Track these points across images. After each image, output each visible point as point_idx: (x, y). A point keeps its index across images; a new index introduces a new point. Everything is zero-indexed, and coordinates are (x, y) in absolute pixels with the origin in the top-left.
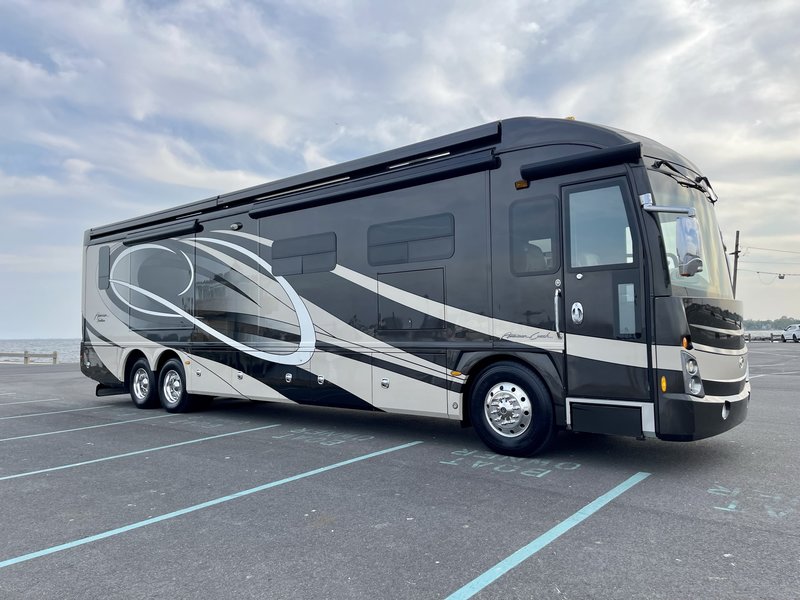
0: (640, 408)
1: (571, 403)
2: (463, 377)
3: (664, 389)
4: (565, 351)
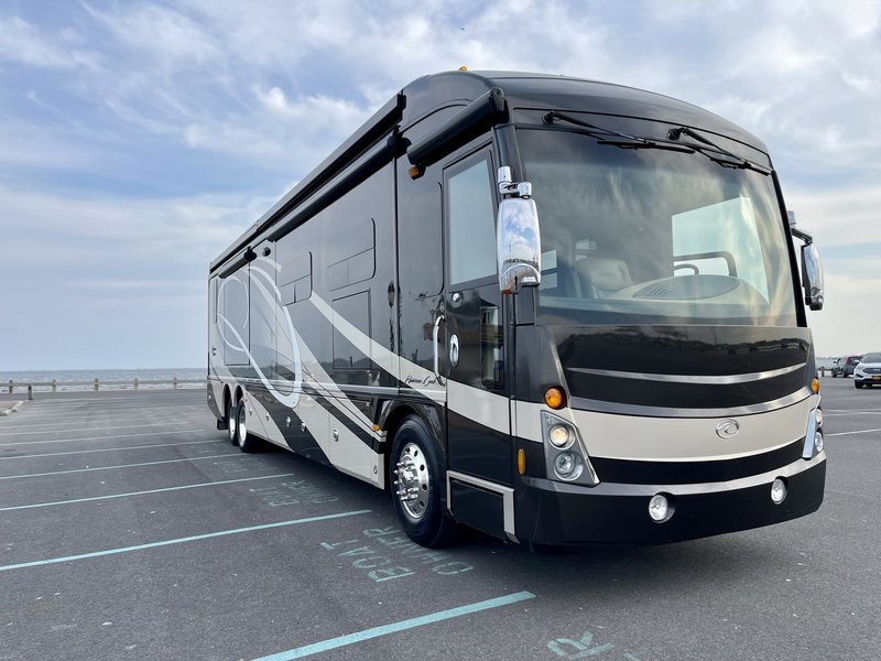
0: (502, 496)
1: (451, 479)
2: (380, 432)
3: (521, 471)
4: (446, 404)
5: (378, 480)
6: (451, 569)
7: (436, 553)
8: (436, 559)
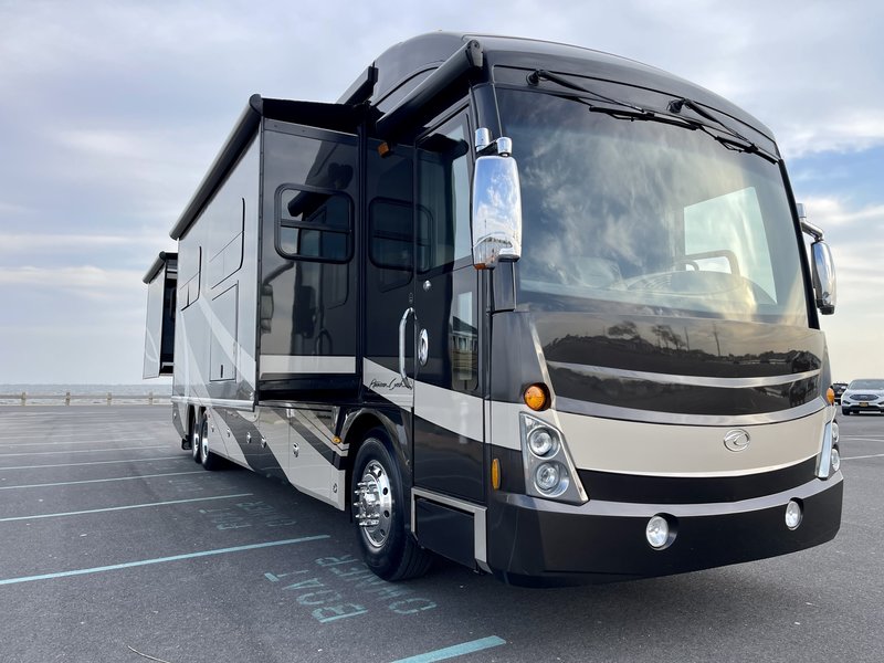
0: (473, 514)
1: (416, 497)
2: (341, 445)
3: (496, 484)
4: (413, 409)
5: (338, 501)
6: (411, 606)
7: (395, 587)
8: (395, 595)
